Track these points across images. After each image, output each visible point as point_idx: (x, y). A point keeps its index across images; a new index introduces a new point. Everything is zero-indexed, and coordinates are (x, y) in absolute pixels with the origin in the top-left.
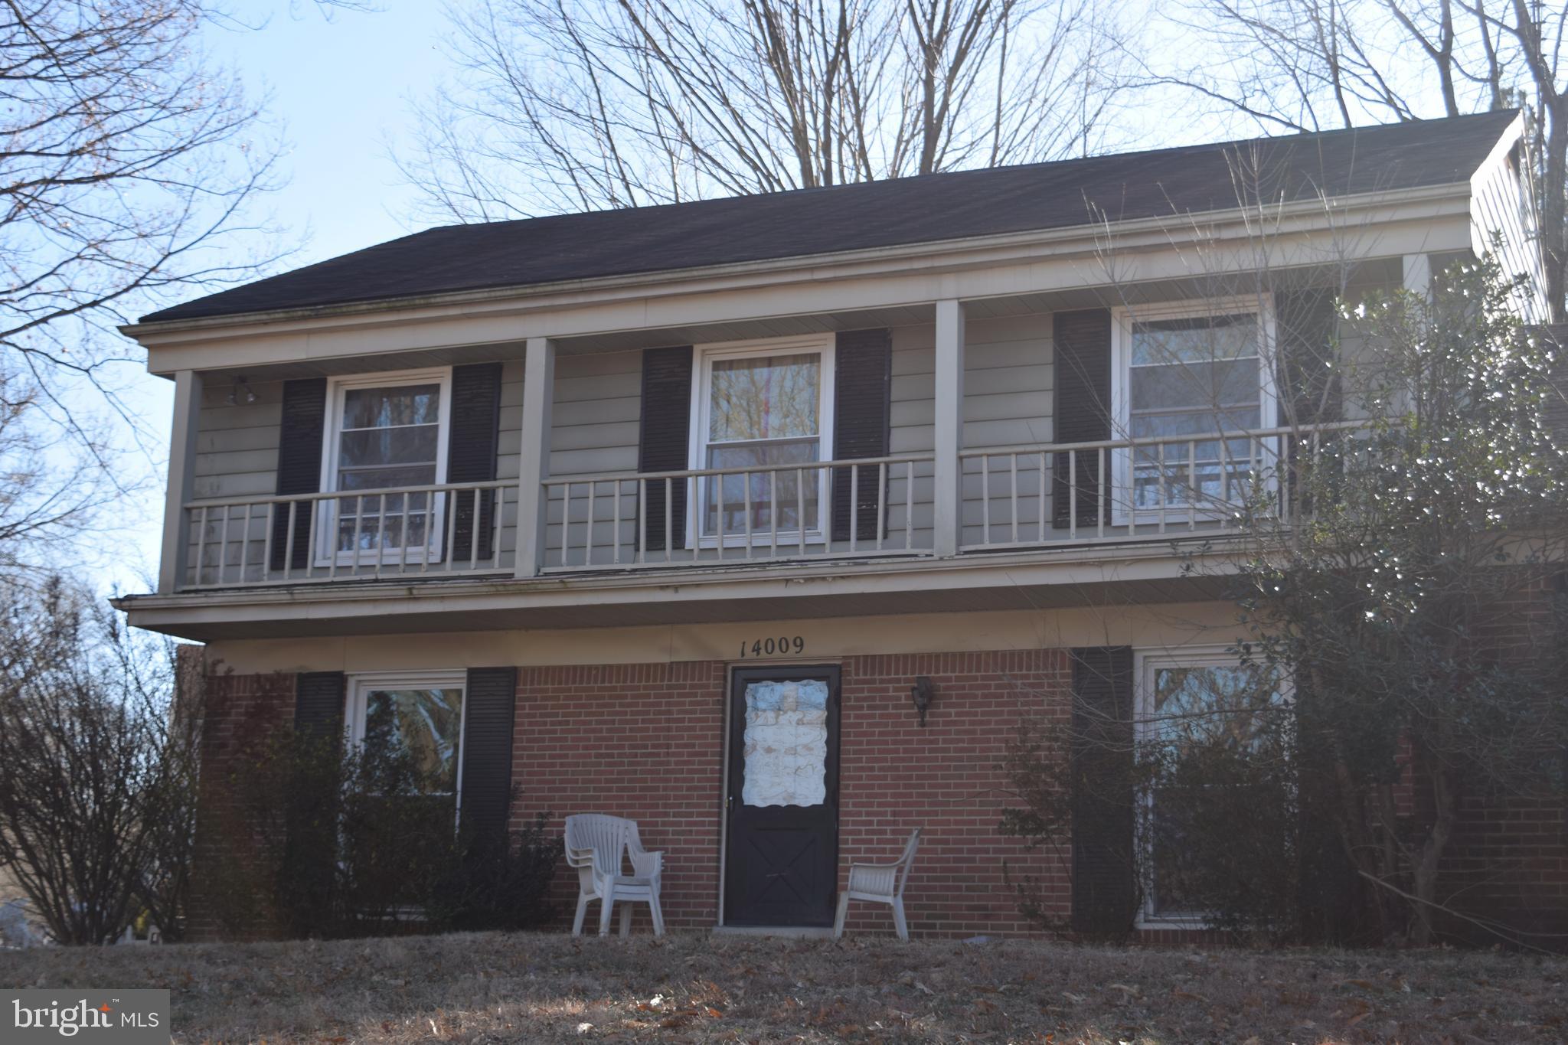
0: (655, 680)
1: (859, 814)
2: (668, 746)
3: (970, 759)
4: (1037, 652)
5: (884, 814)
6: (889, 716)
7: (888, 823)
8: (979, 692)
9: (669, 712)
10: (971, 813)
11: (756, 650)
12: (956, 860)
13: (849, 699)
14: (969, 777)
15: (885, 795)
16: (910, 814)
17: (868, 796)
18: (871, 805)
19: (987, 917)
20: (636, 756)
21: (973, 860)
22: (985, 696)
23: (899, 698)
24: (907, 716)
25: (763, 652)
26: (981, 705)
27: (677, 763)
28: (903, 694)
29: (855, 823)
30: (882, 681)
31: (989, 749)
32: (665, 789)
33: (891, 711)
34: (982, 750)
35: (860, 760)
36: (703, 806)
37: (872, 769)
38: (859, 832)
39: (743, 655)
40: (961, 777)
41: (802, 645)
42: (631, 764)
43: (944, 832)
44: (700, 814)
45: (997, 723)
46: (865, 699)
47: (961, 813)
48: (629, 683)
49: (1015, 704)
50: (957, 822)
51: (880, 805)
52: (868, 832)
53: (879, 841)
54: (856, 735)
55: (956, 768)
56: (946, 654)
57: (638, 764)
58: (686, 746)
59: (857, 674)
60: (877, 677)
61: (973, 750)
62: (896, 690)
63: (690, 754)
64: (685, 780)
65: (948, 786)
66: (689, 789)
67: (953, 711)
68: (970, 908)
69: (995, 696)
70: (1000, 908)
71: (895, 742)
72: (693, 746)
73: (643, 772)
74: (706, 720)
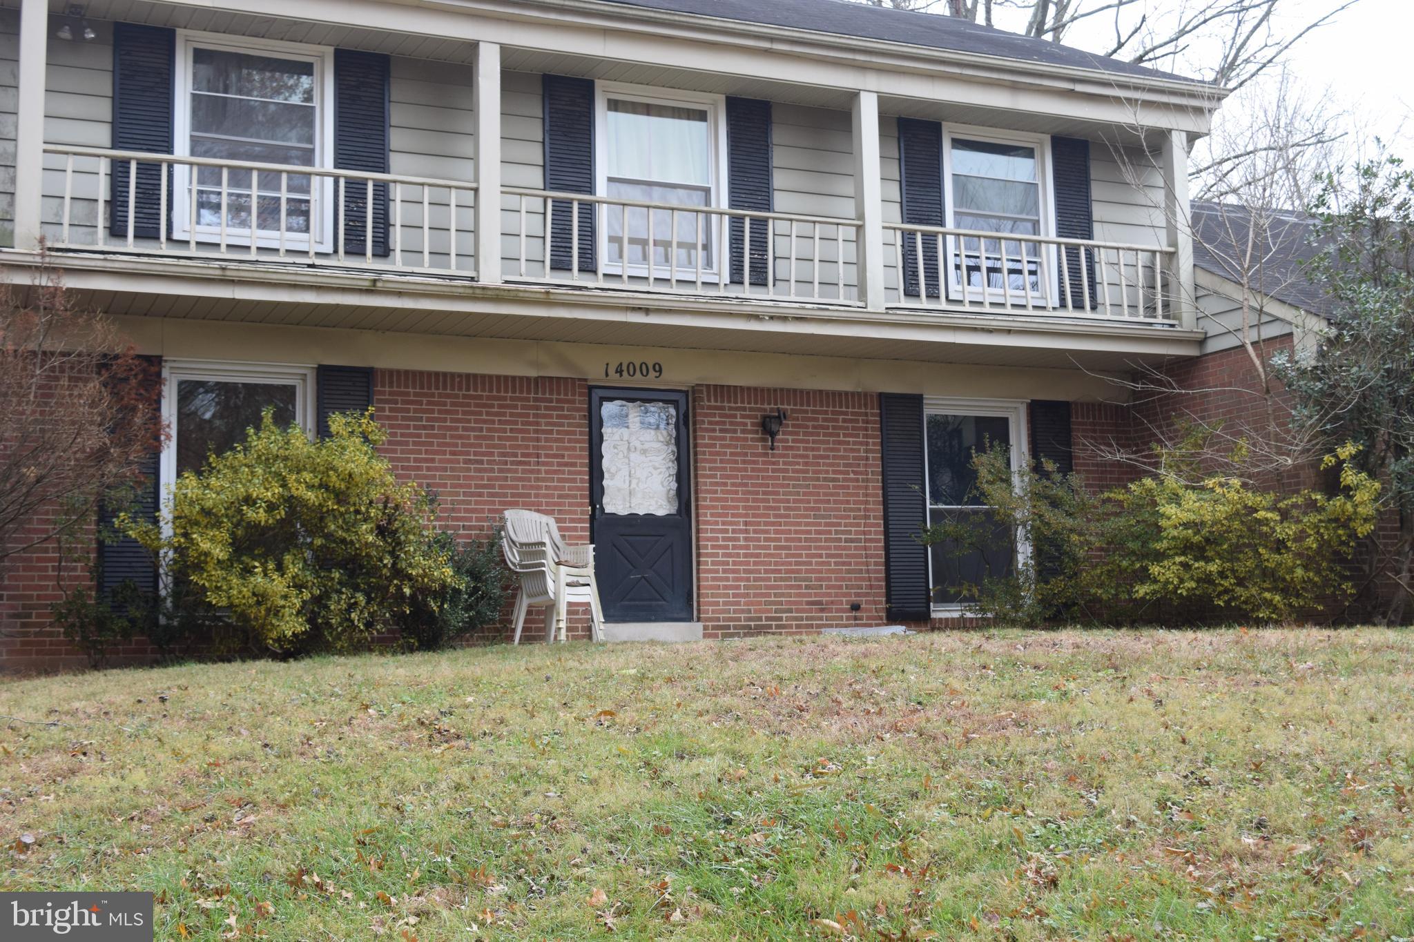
0: (521, 392)
1: (716, 523)
2: (538, 456)
3: (805, 479)
4: (853, 394)
5: (737, 523)
6: (738, 439)
7: (741, 531)
8: (810, 424)
9: (538, 424)
10: (807, 524)
11: (619, 371)
12: (797, 563)
13: (703, 422)
14: (805, 494)
15: (737, 508)
16: (759, 524)
17: (723, 507)
18: (726, 515)
19: (822, 610)
20: (506, 463)
21: (810, 563)
22: (814, 427)
23: (745, 424)
24: (752, 440)
25: (625, 373)
26: (812, 434)
27: (547, 472)
28: (748, 421)
29: (712, 531)
30: (731, 408)
31: (819, 472)
32: (537, 496)
33: (739, 435)
34: (815, 472)
35: (714, 476)
36: (575, 512)
37: (725, 484)
38: (717, 539)
39: (607, 375)
40: (798, 494)
41: (660, 371)
42: (500, 471)
43: (787, 540)
44: (572, 520)
45: (825, 450)
46: (717, 423)
47: (799, 524)
48: (495, 393)
49: (838, 435)
50: (796, 532)
51: (733, 515)
52: (724, 539)
53: (734, 547)
54: (711, 454)
55: (794, 486)
56: (782, 390)
57: (509, 471)
58: (555, 456)
59: (709, 400)
60: (726, 404)
61: (807, 472)
62: (743, 417)
63: (559, 464)
64: (555, 488)
65: (788, 501)
66: (560, 496)
67: (790, 438)
68: (809, 603)
69: (822, 427)
70: (832, 603)
71: (744, 462)
72: (563, 456)
73: (514, 479)
74: (574, 433)
